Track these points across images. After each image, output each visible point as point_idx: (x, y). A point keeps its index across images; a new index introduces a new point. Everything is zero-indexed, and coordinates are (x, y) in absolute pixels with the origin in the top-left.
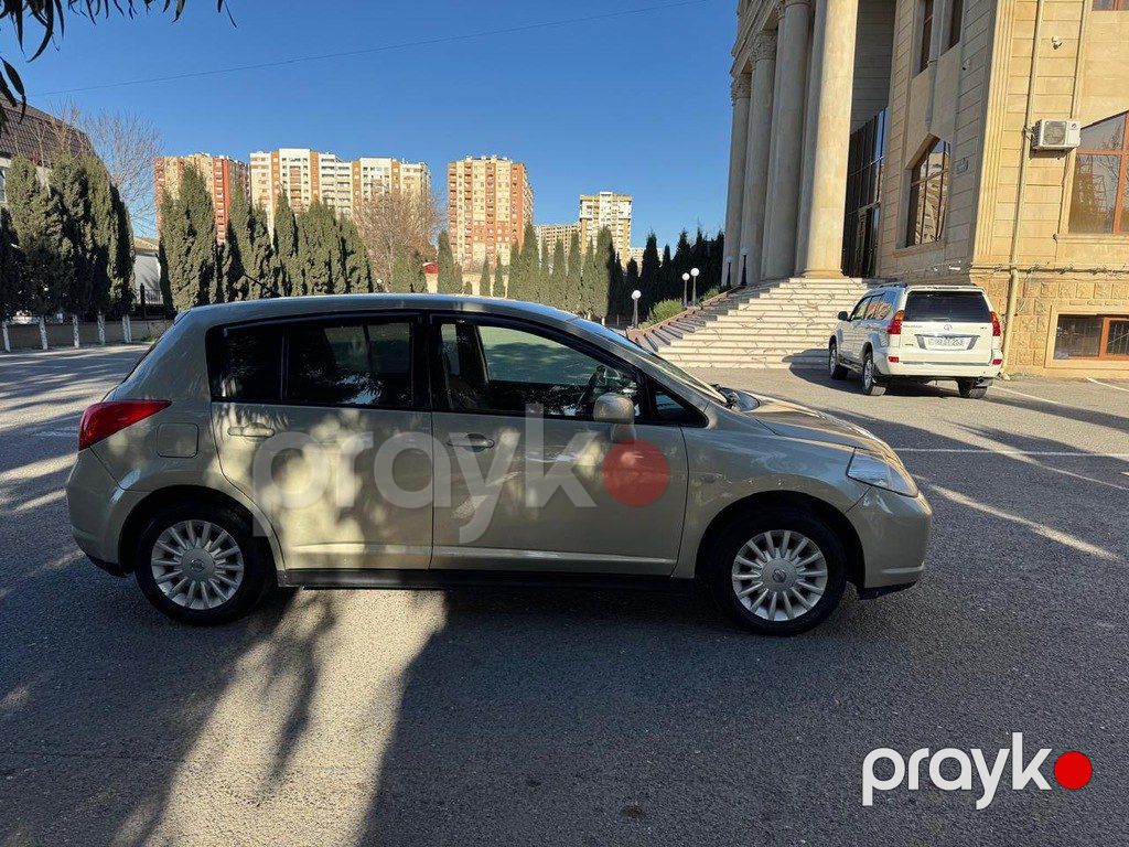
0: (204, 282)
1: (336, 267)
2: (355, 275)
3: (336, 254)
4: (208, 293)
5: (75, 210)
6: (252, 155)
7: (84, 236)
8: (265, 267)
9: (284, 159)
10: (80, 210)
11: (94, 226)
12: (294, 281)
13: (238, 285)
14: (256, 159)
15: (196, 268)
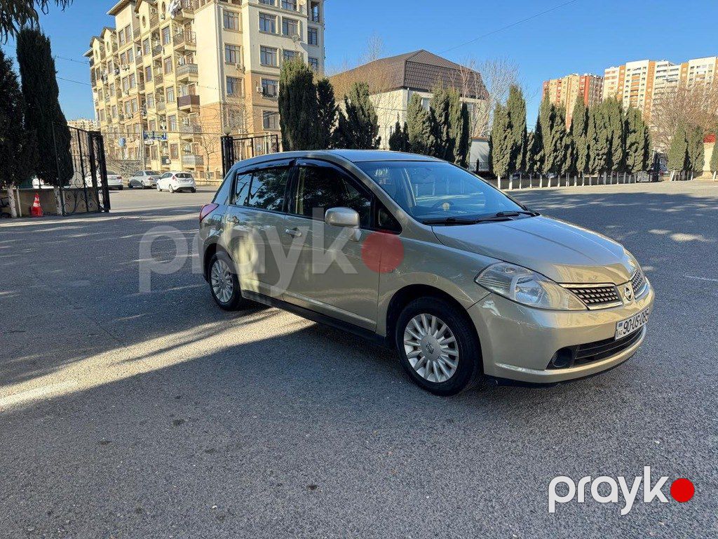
0: (514, 156)
1: (616, 142)
2: (634, 148)
3: (618, 133)
4: (516, 163)
5: (440, 119)
6: (607, 70)
7: (443, 133)
8: (558, 145)
9: (629, 70)
10: (443, 119)
11: (449, 127)
12: (580, 153)
13: (537, 157)
14: (608, 73)
15: (509, 147)
